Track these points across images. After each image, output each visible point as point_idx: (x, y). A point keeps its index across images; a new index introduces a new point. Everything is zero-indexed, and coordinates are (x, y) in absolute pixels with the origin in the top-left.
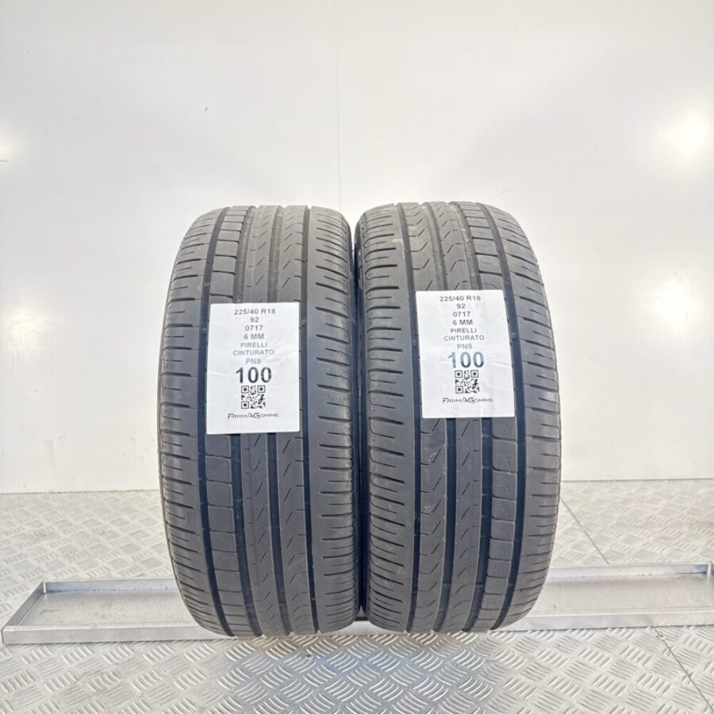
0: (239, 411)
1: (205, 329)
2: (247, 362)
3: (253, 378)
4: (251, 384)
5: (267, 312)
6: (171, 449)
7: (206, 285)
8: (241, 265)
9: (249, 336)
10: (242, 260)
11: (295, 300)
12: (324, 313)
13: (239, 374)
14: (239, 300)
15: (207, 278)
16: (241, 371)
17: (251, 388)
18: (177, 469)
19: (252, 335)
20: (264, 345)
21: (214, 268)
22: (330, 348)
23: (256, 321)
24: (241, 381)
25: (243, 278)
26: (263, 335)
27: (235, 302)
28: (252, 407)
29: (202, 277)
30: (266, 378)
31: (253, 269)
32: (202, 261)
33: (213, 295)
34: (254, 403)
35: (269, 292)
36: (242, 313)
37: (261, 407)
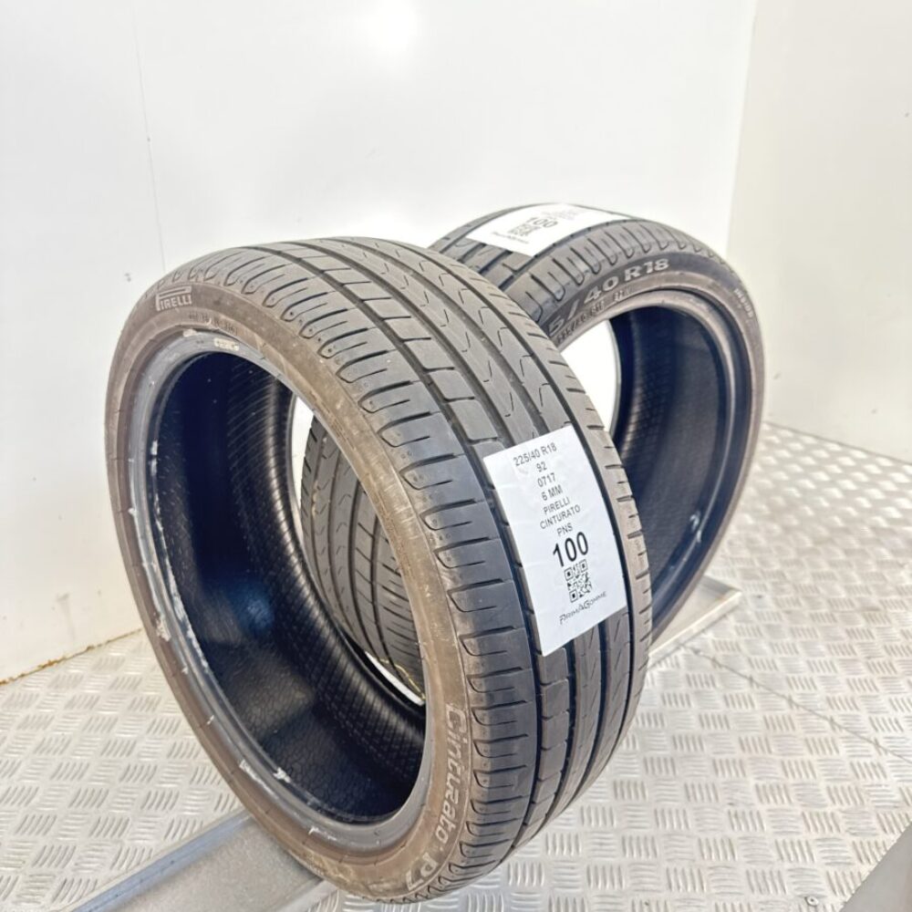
0: (570, 608)
2: (559, 533)
3: (572, 554)
4: (572, 564)
5: (548, 450)
9: (547, 494)
11: (566, 423)
13: (557, 553)
15: (449, 414)
16: (557, 549)
17: (574, 569)
19: (549, 491)
20: (566, 501)
23: (545, 469)
24: (562, 565)
26: (559, 486)
27: (507, 446)
28: (580, 596)
29: (441, 414)
30: (583, 548)
31: (491, 384)
33: (475, 441)
34: (581, 590)
35: (532, 417)
36: (524, 460)
37: (588, 591)
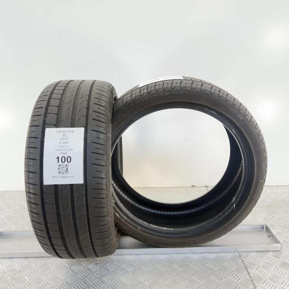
0: (57, 175)
1: (43, 139)
2: (61, 154)
3: (63, 161)
4: (62, 164)
5: (70, 132)
6: (29, 190)
7: (45, 119)
8: (60, 110)
9: (62, 143)
10: (61, 108)
11: (83, 127)
12: (95, 132)
13: (57, 159)
14: (58, 126)
15: (45, 116)
16: (58, 158)
17: (63, 165)
18: (32, 198)
19: (63, 142)
20: (68, 146)
21: (48, 112)
22: (97, 148)
23: (65, 136)
24: (58, 162)
25: (61, 116)
26: (68, 142)
27: (56, 127)
28: (63, 173)
29: (43, 116)
30: (69, 161)
31: (65, 112)
32: (44, 108)
33: (47, 124)
34: (64, 172)
35: (71, 123)
36: (59, 132)
37: (66, 173)
